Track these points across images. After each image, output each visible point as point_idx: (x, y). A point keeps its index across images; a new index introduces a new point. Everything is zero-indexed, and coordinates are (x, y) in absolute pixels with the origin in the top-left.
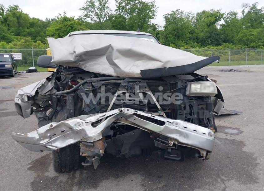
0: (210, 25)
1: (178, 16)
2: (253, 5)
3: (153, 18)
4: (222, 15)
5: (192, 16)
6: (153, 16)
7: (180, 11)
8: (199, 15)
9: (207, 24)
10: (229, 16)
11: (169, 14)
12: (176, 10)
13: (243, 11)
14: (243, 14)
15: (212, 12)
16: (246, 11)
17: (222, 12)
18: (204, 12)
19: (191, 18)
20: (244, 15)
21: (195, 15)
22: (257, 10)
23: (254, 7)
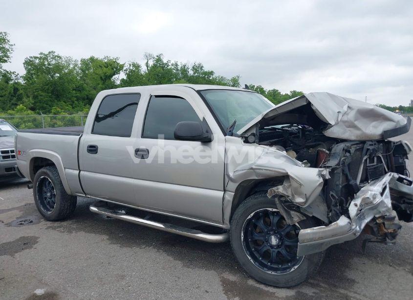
0: (105, 79)
1: (54, 62)
2: (157, 56)
3: (6, 61)
4: (122, 67)
5: (73, 63)
6: (6, 59)
7: (56, 54)
8: (84, 62)
9: (101, 78)
10: (131, 68)
11: (36, 58)
12: (50, 53)
13: (147, 63)
14: (147, 66)
15: (106, 61)
16: (151, 63)
17: (121, 62)
18: (92, 59)
19: (71, 66)
20: (149, 68)
21: (79, 63)
22: (163, 64)
23: (159, 60)
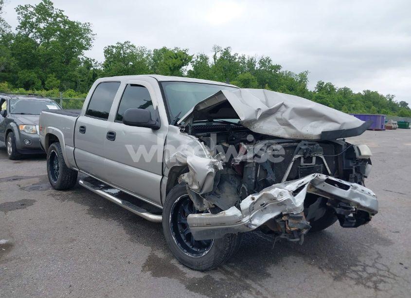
0: (174, 69)
1: (128, 51)
2: (225, 49)
3: (87, 49)
4: (191, 58)
5: (147, 53)
6: (87, 46)
7: (130, 44)
8: (156, 51)
9: (170, 68)
10: (199, 60)
11: (113, 47)
12: (125, 43)
13: (215, 56)
14: (215, 59)
15: (176, 52)
16: (219, 56)
17: (190, 54)
18: (164, 50)
19: (145, 56)
20: (216, 61)
21: (152, 53)
22: (230, 57)
23: (226, 53)
